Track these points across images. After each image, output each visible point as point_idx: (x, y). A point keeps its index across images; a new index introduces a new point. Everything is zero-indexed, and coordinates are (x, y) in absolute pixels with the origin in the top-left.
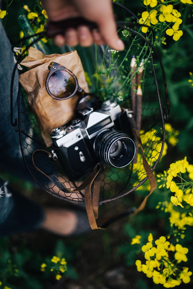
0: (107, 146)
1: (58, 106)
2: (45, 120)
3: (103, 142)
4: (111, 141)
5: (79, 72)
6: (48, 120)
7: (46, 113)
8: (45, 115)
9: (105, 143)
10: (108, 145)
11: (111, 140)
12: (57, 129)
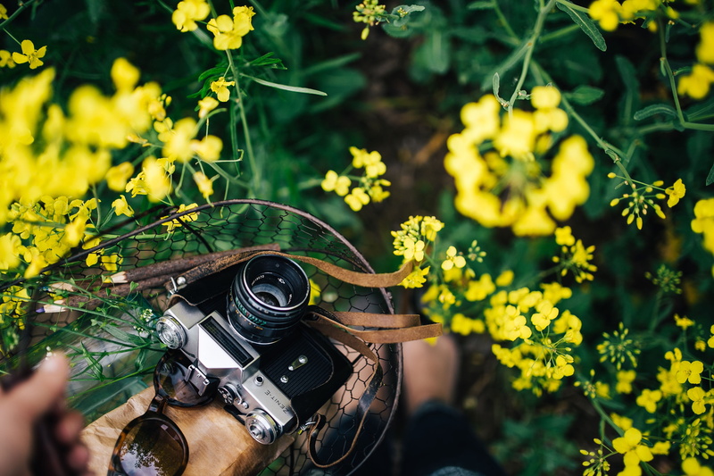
0: (273, 315)
1: (202, 447)
2: (243, 465)
3: (264, 326)
4: (261, 308)
5: (111, 423)
6: (241, 458)
7: (226, 467)
8: (232, 468)
9: (265, 320)
10: (269, 314)
11: (258, 310)
12: (255, 431)
